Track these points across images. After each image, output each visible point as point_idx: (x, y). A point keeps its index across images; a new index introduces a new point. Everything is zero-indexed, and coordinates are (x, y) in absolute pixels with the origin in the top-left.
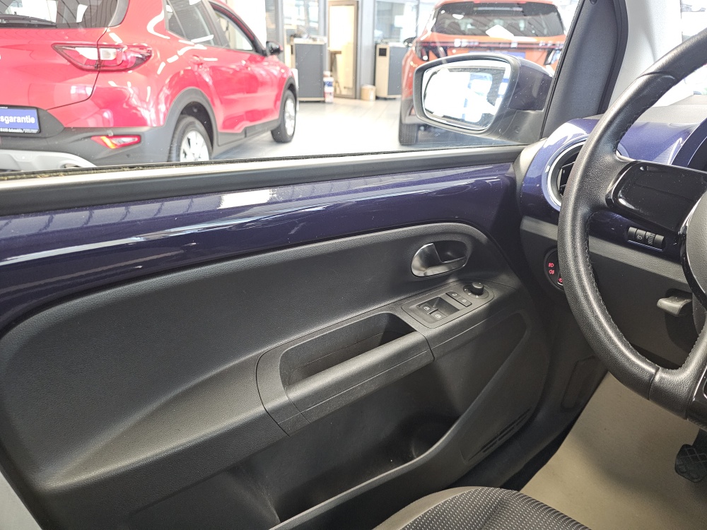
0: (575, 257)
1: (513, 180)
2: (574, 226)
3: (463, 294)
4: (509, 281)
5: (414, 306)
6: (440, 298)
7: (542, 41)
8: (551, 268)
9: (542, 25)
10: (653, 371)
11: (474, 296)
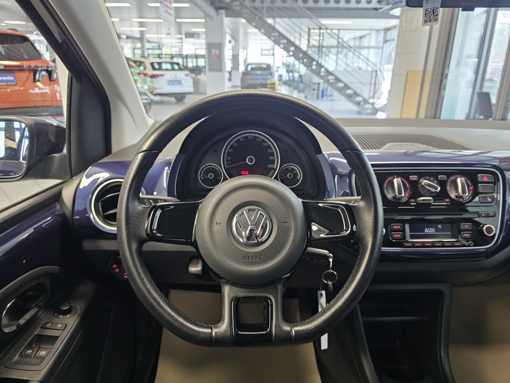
0: (142, 280)
1: (63, 216)
2: (133, 260)
3: (56, 320)
4: (87, 288)
5: (16, 358)
6: (37, 334)
7: (25, 64)
8: (115, 268)
9: (20, 51)
10: (209, 331)
11: (65, 317)
